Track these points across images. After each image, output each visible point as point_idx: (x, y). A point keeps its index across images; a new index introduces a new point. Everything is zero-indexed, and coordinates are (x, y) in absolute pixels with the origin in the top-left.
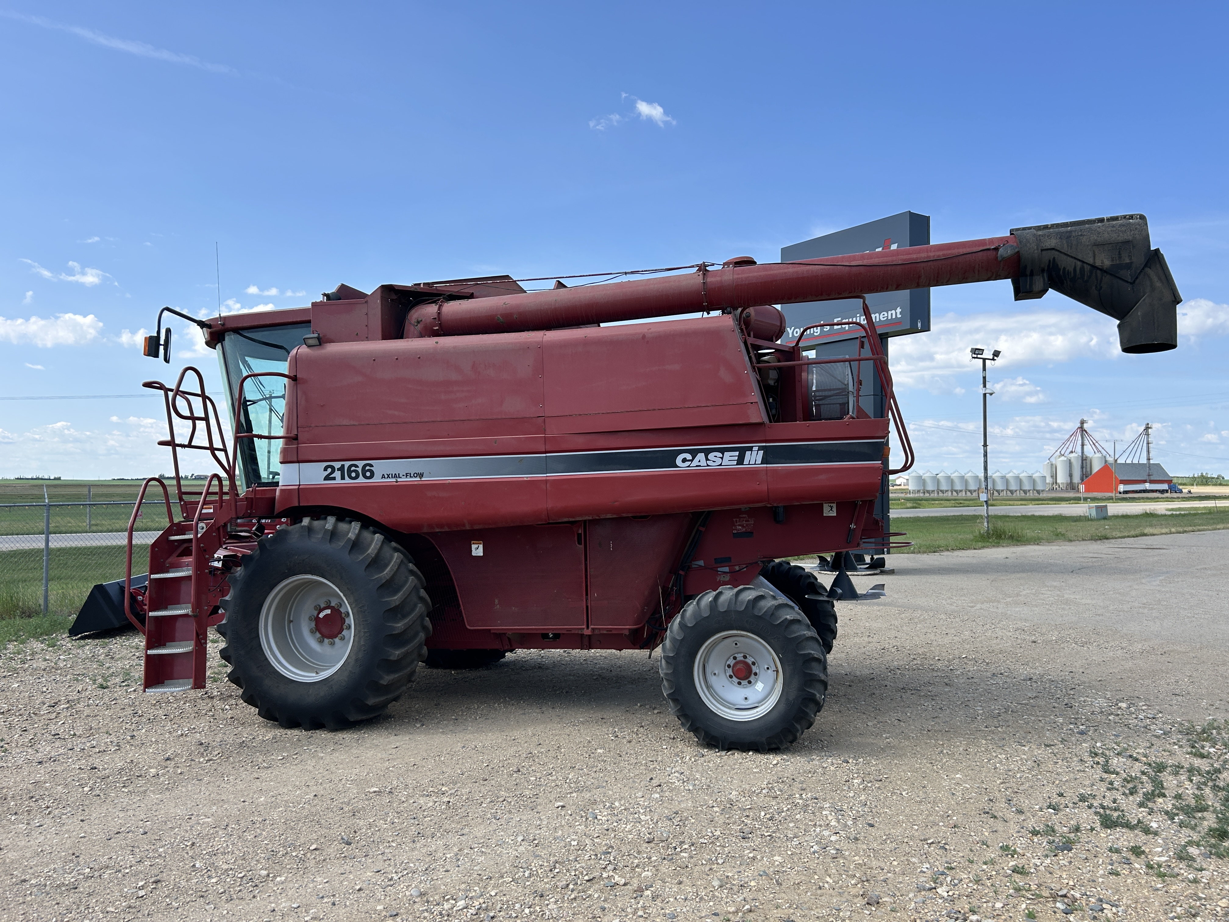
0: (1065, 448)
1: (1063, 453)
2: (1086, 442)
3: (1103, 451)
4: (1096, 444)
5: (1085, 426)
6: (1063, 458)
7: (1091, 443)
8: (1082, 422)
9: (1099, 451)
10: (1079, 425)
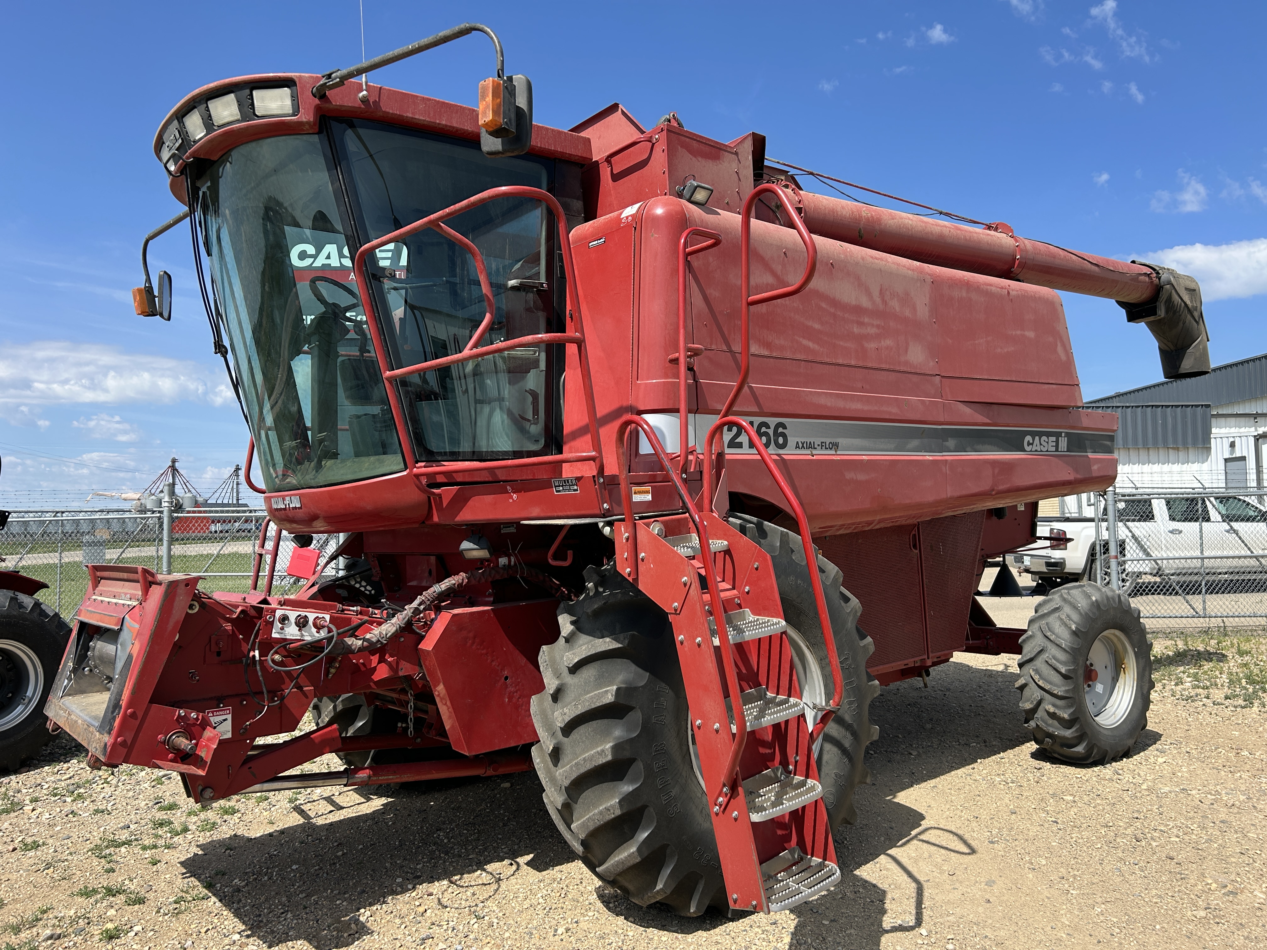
0: (156, 487)
1: (153, 491)
2: (177, 480)
3: (193, 491)
4: (187, 484)
5: (177, 464)
6: (153, 497)
7: (182, 483)
8: (174, 461)
9: (189, 491)
10: (170, 464)
